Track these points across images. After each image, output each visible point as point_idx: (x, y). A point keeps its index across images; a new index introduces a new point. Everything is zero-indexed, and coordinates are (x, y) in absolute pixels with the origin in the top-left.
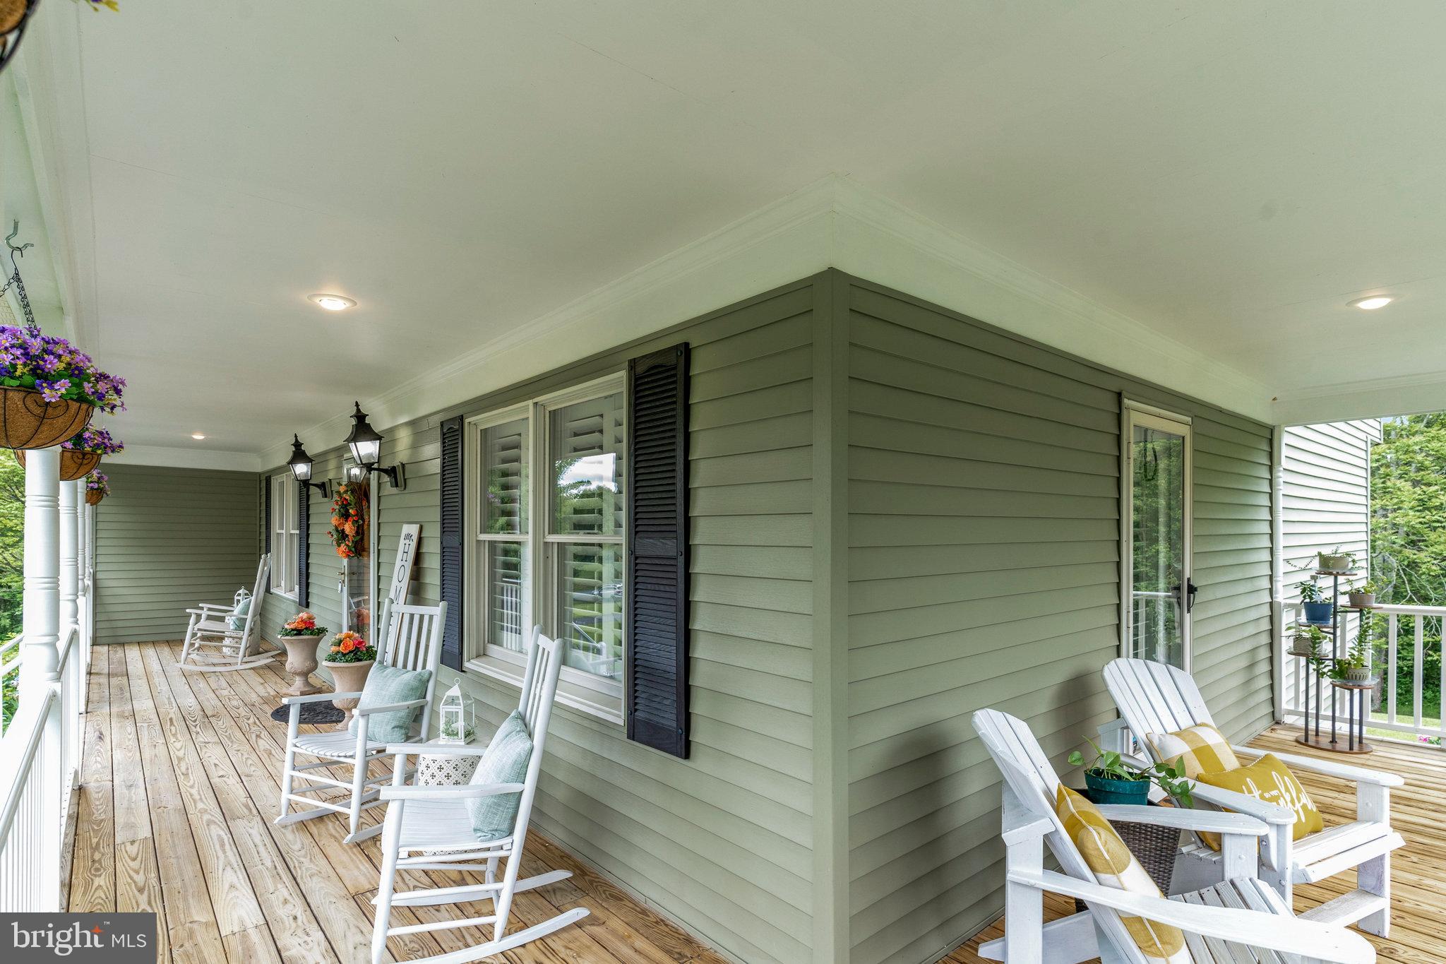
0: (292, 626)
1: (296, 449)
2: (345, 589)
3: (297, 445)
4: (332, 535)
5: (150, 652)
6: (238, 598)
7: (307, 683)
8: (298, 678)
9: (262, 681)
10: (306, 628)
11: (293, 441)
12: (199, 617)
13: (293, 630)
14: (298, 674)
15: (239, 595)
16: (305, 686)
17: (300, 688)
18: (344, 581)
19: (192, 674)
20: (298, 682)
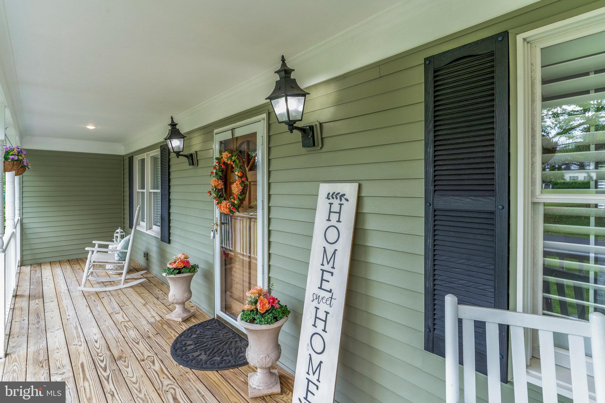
0: (174, 266)
1: (173, 128)
2: (218, 237)
3: (173, 125)
4: (211, 194)
5: (58, 270)
6: (117, 235)
7: (186, 310)
8: (177, 306)
9: (144, 302)
10: (184, 267)
11: (170, 122)
12: (93, 252)
13: (175, 269)
14: (177, 303)
15: (117, 233)
16: (183, 312)
17: (180, 314)
18: (216, 230)
19: (90, 294)
20: (178, 309)
